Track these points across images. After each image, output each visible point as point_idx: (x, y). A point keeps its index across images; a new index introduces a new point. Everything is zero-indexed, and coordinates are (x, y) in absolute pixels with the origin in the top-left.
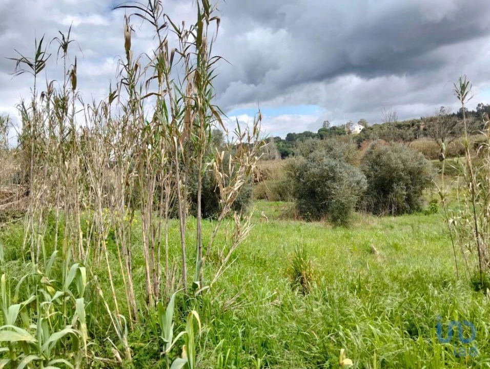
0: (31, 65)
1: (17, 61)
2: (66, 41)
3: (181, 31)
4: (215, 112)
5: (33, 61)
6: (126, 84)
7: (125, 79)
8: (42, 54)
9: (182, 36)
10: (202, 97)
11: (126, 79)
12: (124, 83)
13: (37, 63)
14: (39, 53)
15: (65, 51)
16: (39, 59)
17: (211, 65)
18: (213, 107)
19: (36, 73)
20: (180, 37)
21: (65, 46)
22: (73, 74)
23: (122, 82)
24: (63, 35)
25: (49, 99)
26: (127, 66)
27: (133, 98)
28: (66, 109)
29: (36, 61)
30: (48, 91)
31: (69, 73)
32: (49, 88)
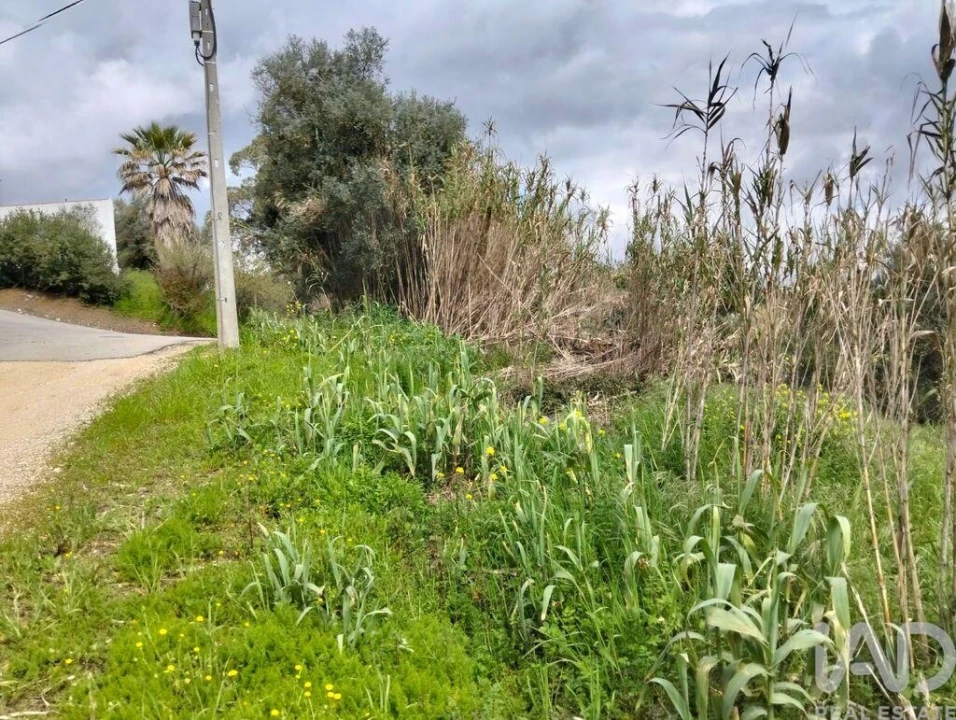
0: (699, 113)
1: (676, 109)
2: (775, 57)
5: (702, 106)
6: (933, 135)
7: (931, 123)
8: (721, 91)
11: (934, 124)
12: (926, 133)
13: (711, 108)
14: (716, 89)
15: (773, 79)
16: (715, 100)
19: (708, 128)
21: (773, 70)
22: (782, 123)
23: (921, 132)
24: (769, 46)
25: (723, 176)
26: (941, 96)
27: (948, 163)
28: (770, 196)
29: (710, 105)
30: (724, 160)
31: (773, 123)
32: (725, 155)
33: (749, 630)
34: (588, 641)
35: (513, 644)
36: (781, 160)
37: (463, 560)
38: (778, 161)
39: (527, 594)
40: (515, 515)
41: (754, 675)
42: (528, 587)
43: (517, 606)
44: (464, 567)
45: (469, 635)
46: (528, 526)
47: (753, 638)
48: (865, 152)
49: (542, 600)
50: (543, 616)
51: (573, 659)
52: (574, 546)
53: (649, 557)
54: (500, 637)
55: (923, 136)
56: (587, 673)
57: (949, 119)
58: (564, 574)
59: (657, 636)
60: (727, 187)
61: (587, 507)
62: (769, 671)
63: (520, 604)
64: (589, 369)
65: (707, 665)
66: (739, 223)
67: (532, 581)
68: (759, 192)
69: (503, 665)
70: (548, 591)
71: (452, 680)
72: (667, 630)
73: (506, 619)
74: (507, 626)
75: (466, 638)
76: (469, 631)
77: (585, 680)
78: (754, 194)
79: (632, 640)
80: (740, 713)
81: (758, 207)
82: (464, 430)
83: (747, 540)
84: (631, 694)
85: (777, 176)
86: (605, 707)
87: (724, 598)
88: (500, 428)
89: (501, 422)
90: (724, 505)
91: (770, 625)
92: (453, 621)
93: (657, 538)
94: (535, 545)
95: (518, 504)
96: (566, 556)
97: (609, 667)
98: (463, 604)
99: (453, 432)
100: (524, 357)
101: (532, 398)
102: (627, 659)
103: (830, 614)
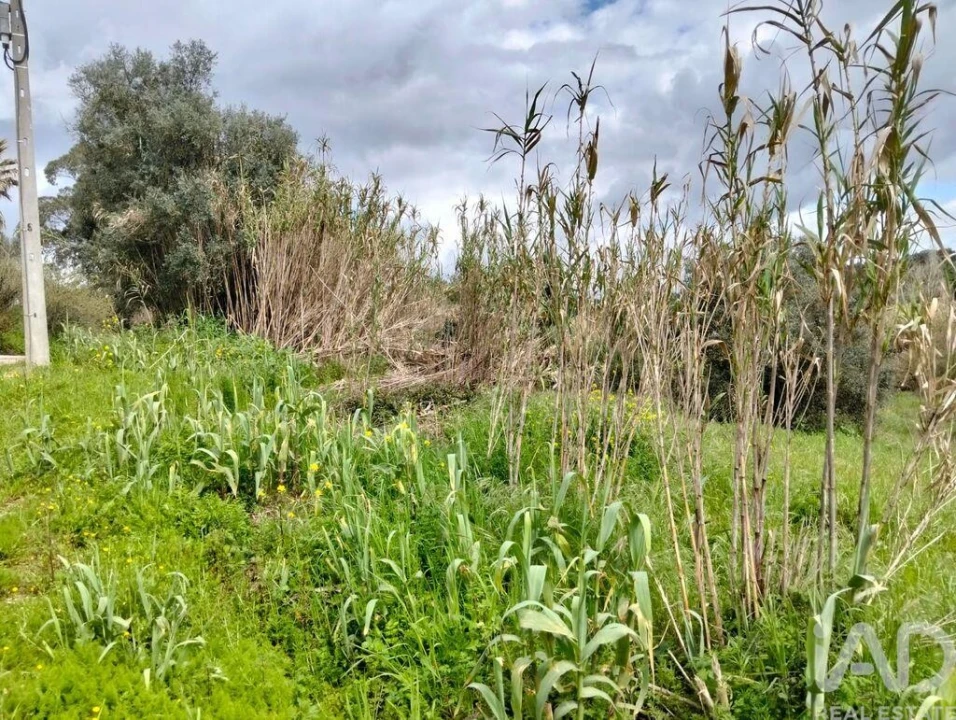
0: (517, 138)
1: (495, 133)
2: (584, 88)
3: (843, 46)
4: (923, 215)
5: (520, 132)
6: (719, 163)
7: (718, 153)
8: (537, 118)
9: (845, 55)
10: (899, 181)
11: (721, 154)
12: (715, 162)
13: (528, 134)
14: (532, 115)
15: (582, 109)
16: (531, 127)
17: (913, 110)
18: (922, 203)
19: (525, 153)
20: (841, 59)
21: (582, 101)
22: (592, 150)
23: (710, 161)
24: (579, 79)
25: (540, 199)
26: (726, 129)
27: (733, 190)
28: (580, 217)
29: (527, 131)
30: (540, 183)
31: (583, 149)
32: (541, 178)
33: (560, 629)
34: (410, 653)
35: (336, 662)
36: (591, 185)
37: (284, 580)
38: (588, 185)
39: (350, 610)
40: (340, 530)
41: (564, 671)
42: (351, 604)
43: (339, 624)
44: (286, 588)
45: (290, 656)
46: (353, 540)
47: (565, 636)
48: (664, 179)
49: (365, 614)
50: (366, 631)
51: (393, 672)
52: (398, 558)
53: (470, 563)
54: (322, 656)
55: (711, 164)
56: (408, 685)
57: (733, 149)
58: (387, 587)
59: (477, 641)
60: (544, 209)
61: (413, 518)
62: (578, 667)
63: (343, 620)
64: (421, 380)
65: (520, 667)
66: (553, 242)
67: (355, 596)
68: (570, 214)
69: (325, 684)
70: (371, 606)
71: (269, 705)
72: (486, 635)
73: (330, 637)
74: (330, 644)
75: (287, 661)
76: (290, 653)
77: (408, 691)
78: (566, 216)
79: (452, 647)
80: (553, 710)
81: (570, 228)
82: (290, 445)
83: (561, 540)
84: (451, 702)
85: (587, 199)
86: (426, 716)
87: (536, 600)
88: (328, 442)
89: (329, 436)
90: (541, 507)
91: (579, 622)
92: (274, 644)
93: (478, 543)
94: (359, 559)
95: (343, 520)
96: (390, 569)
97: (430, 676)
98: (285, 625)
99: (279, 449)
100: (358, 369)
101: (362, 411)
102: (447, 666)
103: (634, 607)
